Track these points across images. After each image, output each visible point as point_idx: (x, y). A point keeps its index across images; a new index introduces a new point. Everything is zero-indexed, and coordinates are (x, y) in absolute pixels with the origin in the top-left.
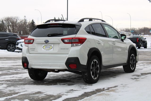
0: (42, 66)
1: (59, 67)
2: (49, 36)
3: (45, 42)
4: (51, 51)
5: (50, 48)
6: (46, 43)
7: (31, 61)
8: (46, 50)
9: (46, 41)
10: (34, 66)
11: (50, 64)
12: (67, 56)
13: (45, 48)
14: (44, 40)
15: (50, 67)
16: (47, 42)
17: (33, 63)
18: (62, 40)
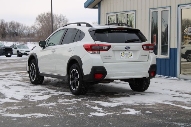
2: (127, 42)
3: (126, 49)
5: (130, 55)
9: (127, 48)
10: (114, 76)
12: (150, 63)
13: (123, 55)
14: (125, 46)
17: (114, 73)
18: (143, 46)
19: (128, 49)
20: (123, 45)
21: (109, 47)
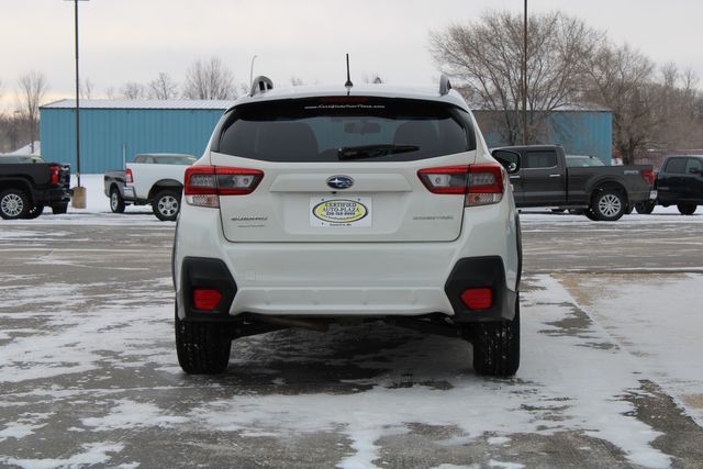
0: (316, 303)
1: (414, 303)
2: (344, 156)
3: (332, 185)
4: (363, 227)
5: (356, 213)
6: (334, 193)
7: (252, 278)
8: (334, 224)
9: (336, 181)
10: (268, 303)
11: (365, 289)
12: (453, 251)
13: (325, 213)
14: (328, 176)
15: (365, 303)
16: (339, 185)
18: (423, 175)
19: (344, 187)
20: (320, 172)
21: (259, 176)
